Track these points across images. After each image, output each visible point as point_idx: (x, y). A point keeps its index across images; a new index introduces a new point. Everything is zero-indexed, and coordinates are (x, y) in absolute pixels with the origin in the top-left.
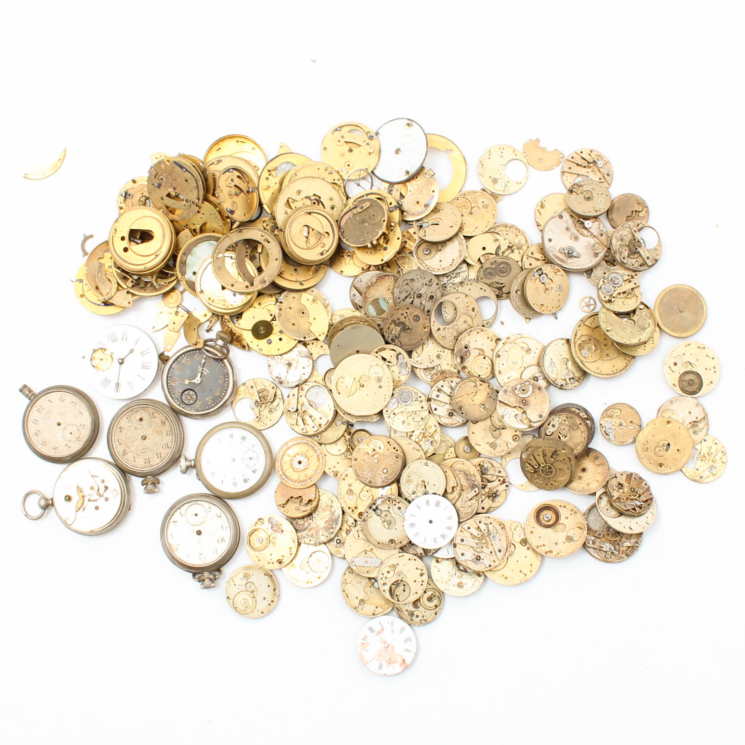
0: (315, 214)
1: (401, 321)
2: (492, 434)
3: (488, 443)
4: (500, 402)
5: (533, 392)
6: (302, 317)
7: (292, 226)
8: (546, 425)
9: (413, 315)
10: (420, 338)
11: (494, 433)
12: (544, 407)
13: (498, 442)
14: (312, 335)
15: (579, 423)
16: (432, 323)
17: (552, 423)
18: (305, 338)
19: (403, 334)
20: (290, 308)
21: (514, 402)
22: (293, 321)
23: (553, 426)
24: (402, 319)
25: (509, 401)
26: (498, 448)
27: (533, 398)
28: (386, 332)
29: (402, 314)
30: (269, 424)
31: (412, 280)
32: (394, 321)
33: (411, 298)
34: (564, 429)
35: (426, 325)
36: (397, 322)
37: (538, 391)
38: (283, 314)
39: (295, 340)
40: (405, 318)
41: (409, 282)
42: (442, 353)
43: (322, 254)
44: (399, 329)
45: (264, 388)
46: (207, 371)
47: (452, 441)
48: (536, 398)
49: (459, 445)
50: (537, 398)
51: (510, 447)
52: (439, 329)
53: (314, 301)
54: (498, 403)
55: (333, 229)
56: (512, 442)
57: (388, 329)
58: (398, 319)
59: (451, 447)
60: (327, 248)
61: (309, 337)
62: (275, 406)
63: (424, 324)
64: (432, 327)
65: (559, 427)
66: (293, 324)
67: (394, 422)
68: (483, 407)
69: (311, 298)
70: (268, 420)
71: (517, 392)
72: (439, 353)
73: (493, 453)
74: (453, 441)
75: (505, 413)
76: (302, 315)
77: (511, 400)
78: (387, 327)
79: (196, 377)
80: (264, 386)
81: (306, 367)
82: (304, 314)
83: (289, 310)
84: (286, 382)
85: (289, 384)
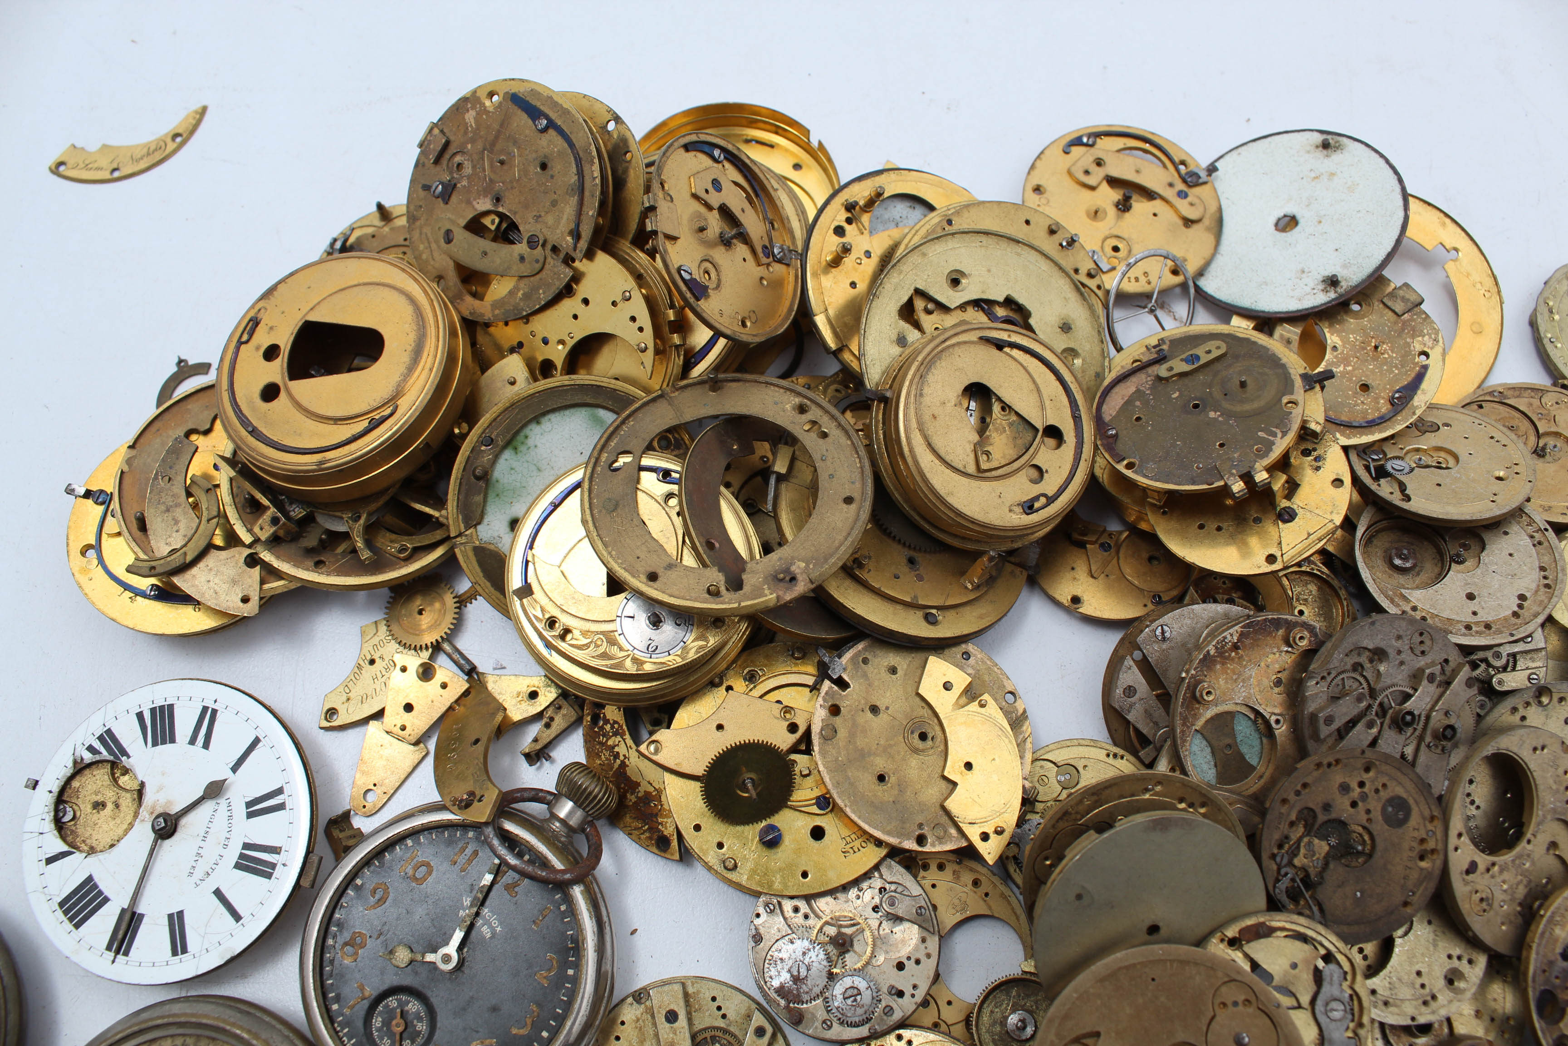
0: (1015, 353)
1: (1334, 815)
6: (916, 751)
7: (930, 378)
9: (1384, 795)
10: (1398, 899)
14: (953, 831)
16: (1453, 841)
18: (921, 840)
19: (1336, 871)
20: (874, 709)
22: (880, 764)
24: (1342, 808)
28: (1273, 856)
29: (1345, 788)
31: (1379, 654)
32: (1308, 817)
33: (1370, 725)
35: (1431, 845)
36: (1322, 818)
38: (842, 733)
39: (879, 843)
40: (1354, 804)
41: (1364, 659)
42: (1464, 966)
43: (1029, 507)
44: (1322, 847)
45: (721, 1023)
46: (495, 923)
52: (1472, 868)
53: (971, 694)
55: (1077, 419)
57: (1280, 846)
58: (1327, 807)
60: (1050, 486)
61: (940, 839)
63: (1423, 841)
64: (1452, 855)
66: (881, 778)
69: (960, 680)
72: (1455, 963)
76: (920, 745)
78: (1277, 836)
79: (446, 943)
80: (724, 1016)
81: (910, 965)
82: (929, 743)
83: (869, 715)
84: (821, 1019)
85: (830, 1027)
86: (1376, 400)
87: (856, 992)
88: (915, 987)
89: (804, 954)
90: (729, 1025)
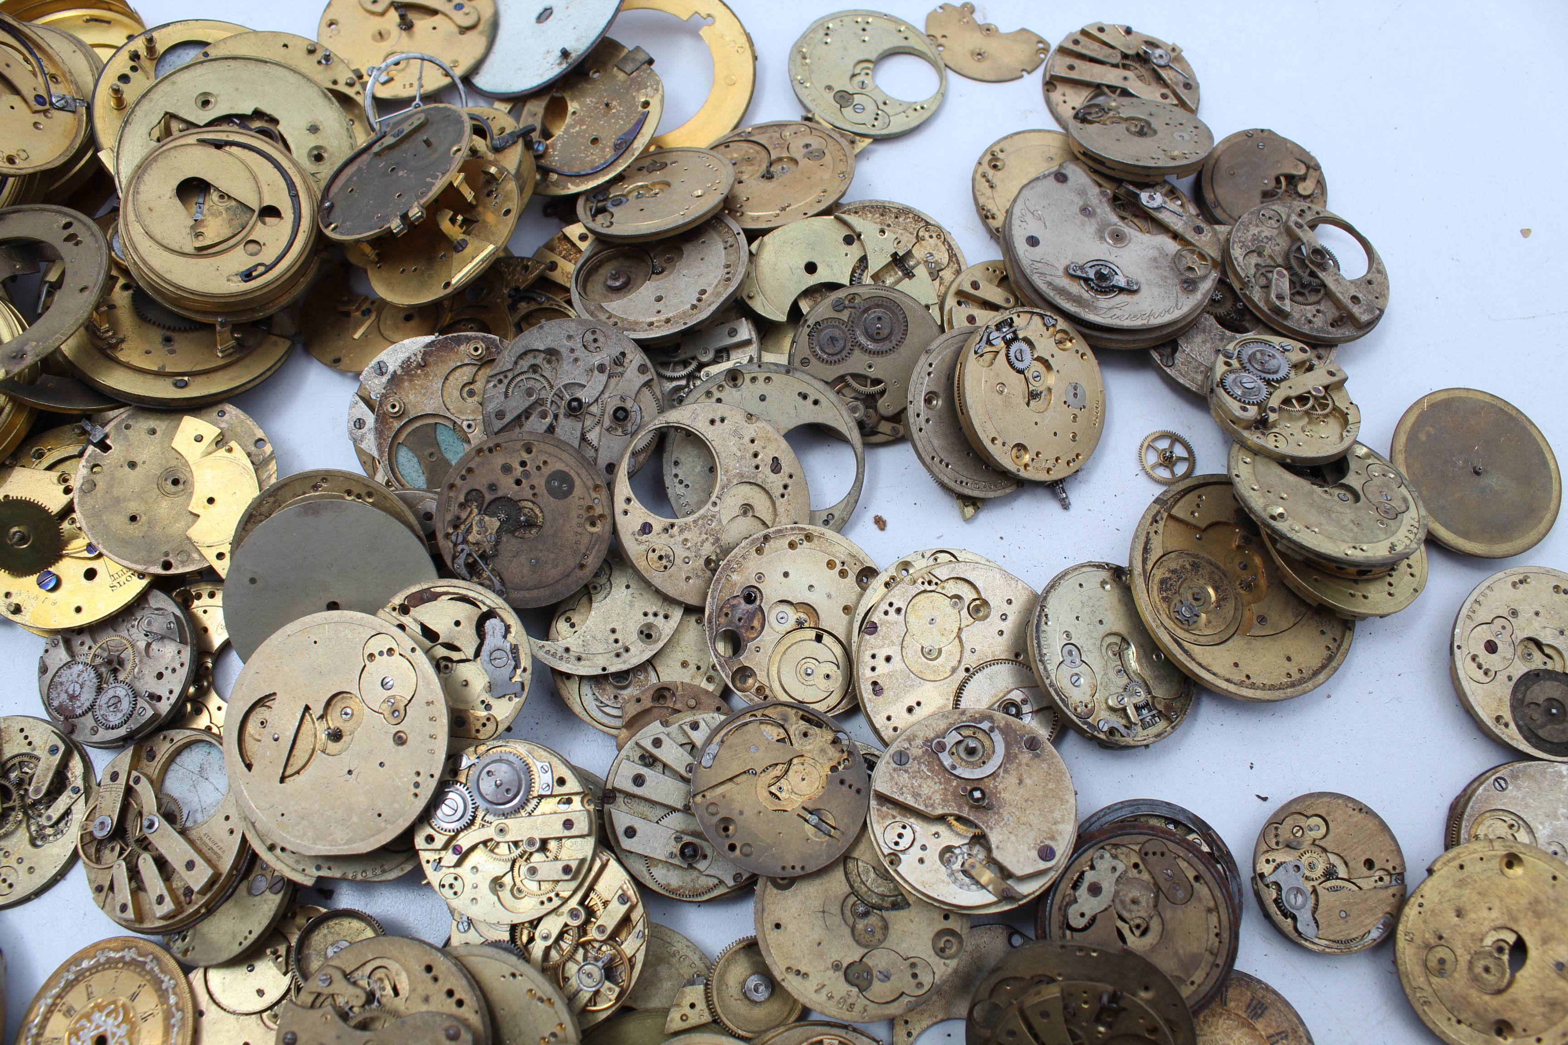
0: (234, 150)
1: (500, 494)
2: (853, 929)
3: (836, 966)
4: (883, 799)
5: (1009, 757)
6: (167, 494)
7: (146, 178)
8: (1065, 887)
9: (547, 471)
10: (572, 563)
11: (861, 925)
12: (1057, 815)
13: (878, 960)
14: (193, 555)
15: (1191, 874)
16: (620, 505)
17: (1090, 877)
18: (168, 565)
19: (509, 543)
20: (132, 465)
21: (937, 798)
22: (133, 507)
23: (1095, 890)
24: (507, 487)
25: (916, 795)
26: (879, 989)
27: (1011, 780)
28: (447, 536)
29: (507, 469)
30: (25, 884)
31: (552, 354)
32: (474, 495)
33: (544, 415)
34: (1134, 902)
35: (598, 511)
36: (489, 497)
37: (1026, 756)
38: (101, 486)
39: (142, 575)
40: (518, 482)
41: (539, 361)
42: (659, 621)
43: (248, 276)
44: (493, 523)
45: (27, 749)
47: (696, 958)
48: (1021, 782)
49: (722, 976)
50: (1028, 781)
51: (927, 980)
52: (646, 528)
53: (220, 442)
54: (873, 803)
55: (295, 197)
56: (934, 960)
57: (456, 527)
58: (492, 487)
59: (691, 983)
60: (267, 256)
61: (183, 563)
62: (55, 817)
63: (590, 508)
64: (620, 519)
65: (1116, 894)
66: (133, 519)
67: (458, 885)
68: (814, 819)
69: (211, 432)
70: (23, 869)
71: (947, 760)
72: (651, 618)
73: (858, 1008)
74: (703, 956)
75: (904, 843)
76: (173, 489)
77: (925, 791)
78: (449, 517)
80: (30, 743)
81: (167, 674)
82: (181, 487)
83: (127, 469)
84: (90, 727)
85: (96, 732)
86: (603, 150)
87: (117, 700)
88: (171, 692)
89: (79, 675)
90: (34, 749)
